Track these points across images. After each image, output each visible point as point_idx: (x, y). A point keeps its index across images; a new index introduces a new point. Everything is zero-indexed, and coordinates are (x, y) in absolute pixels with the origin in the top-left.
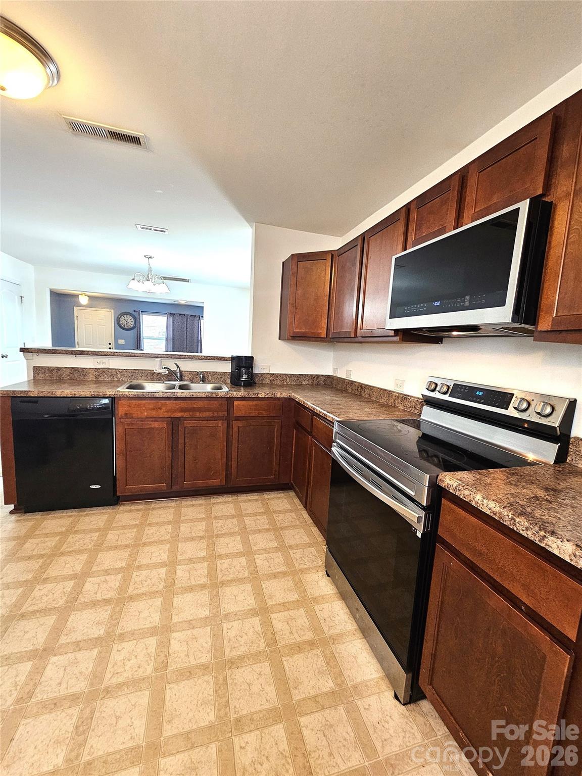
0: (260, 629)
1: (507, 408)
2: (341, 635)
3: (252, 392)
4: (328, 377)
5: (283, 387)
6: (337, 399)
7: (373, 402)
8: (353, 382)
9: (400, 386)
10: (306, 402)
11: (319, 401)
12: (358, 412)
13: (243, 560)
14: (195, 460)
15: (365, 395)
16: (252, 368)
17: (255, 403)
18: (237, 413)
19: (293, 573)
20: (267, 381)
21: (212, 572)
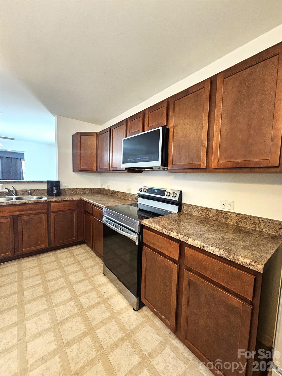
0: (74, 305)
1: (164, 196)
2: (112, 296)
3: (60, 198)
4: (99, 188)
5: (77, 195)
6: (103, 198)
7: (119, 198)
8: (110, 190)
9: (130, 190)
10: (89, 200)
11: (95, 199)
12: (113, 203)
13: (62, 279)
14: (29, 237)
15: (116, 195)
16: (59, 186)
17: (62, 203)
18: (52, 209)
19: (89, 278)
20: (68, 193)
21: (46, 289)
